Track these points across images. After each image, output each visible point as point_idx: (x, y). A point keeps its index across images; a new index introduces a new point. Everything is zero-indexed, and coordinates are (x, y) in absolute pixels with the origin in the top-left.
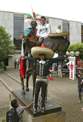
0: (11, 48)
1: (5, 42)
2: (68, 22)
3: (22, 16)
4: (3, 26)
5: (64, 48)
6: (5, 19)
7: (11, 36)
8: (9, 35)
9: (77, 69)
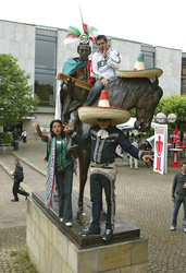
0: (30, 102)
1: (17, 89)
2: (152, 50)
3: (53, 34)
4: (13, 54)
5: (150, 103)
6: (18, 38)
7: (28, 77)
8: (25, 75)
9: (169, 151)
